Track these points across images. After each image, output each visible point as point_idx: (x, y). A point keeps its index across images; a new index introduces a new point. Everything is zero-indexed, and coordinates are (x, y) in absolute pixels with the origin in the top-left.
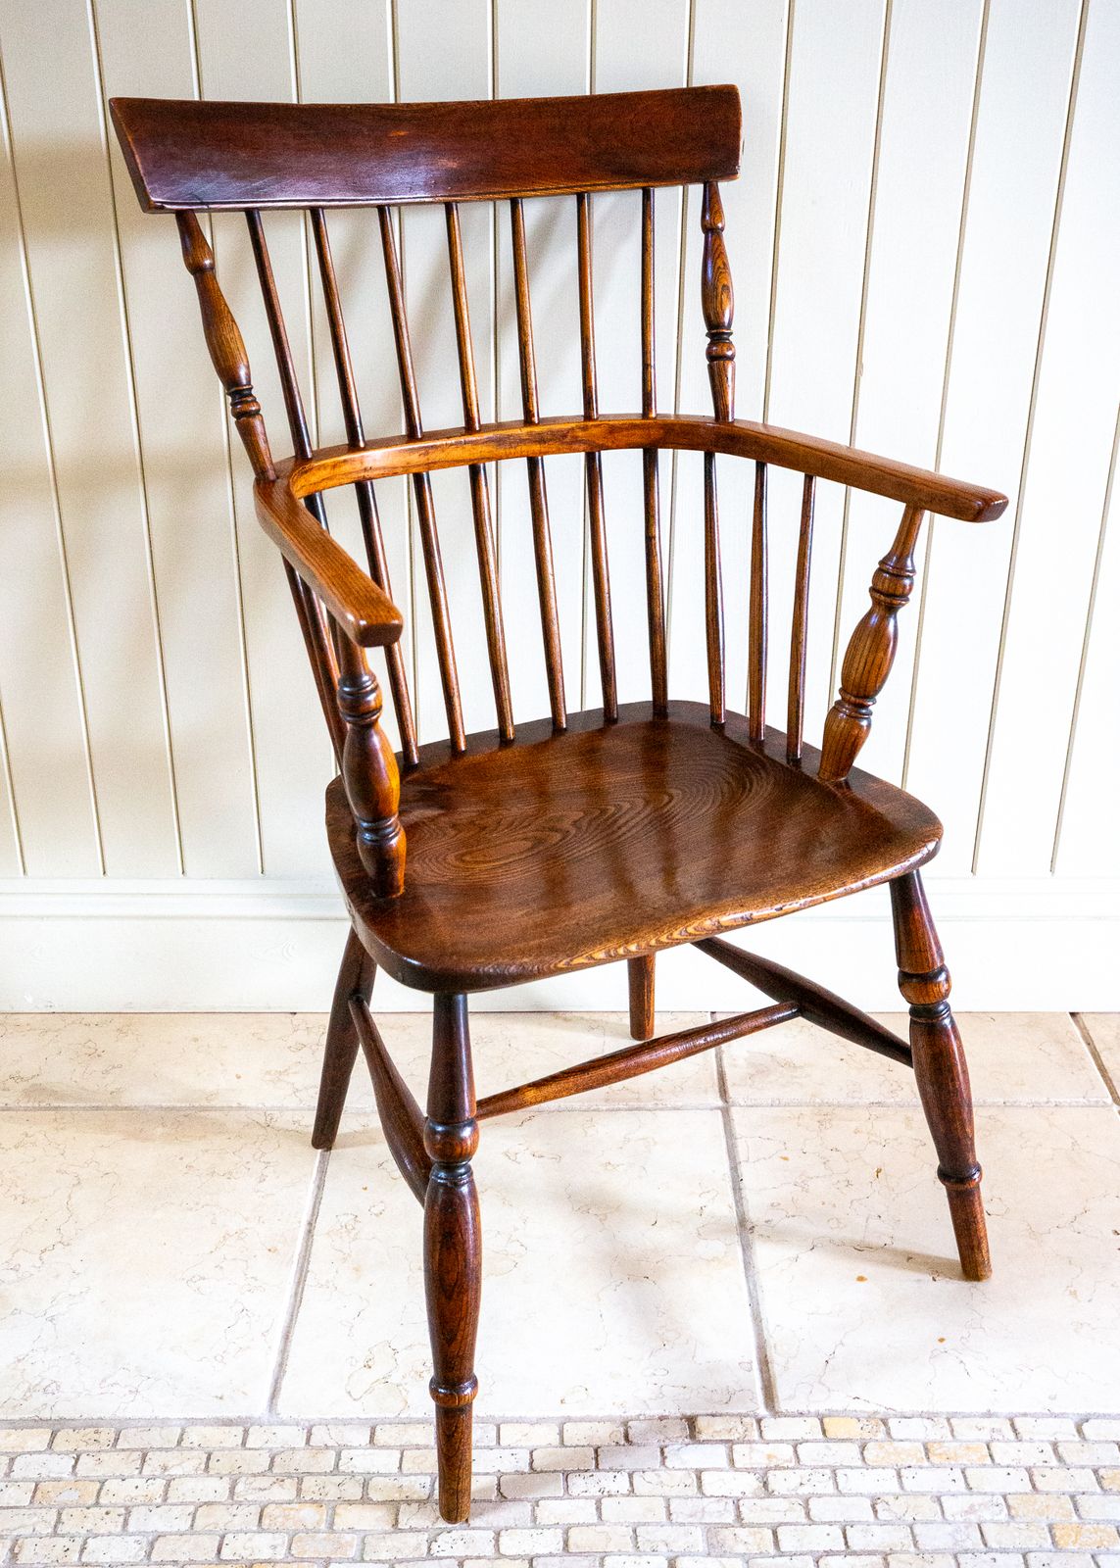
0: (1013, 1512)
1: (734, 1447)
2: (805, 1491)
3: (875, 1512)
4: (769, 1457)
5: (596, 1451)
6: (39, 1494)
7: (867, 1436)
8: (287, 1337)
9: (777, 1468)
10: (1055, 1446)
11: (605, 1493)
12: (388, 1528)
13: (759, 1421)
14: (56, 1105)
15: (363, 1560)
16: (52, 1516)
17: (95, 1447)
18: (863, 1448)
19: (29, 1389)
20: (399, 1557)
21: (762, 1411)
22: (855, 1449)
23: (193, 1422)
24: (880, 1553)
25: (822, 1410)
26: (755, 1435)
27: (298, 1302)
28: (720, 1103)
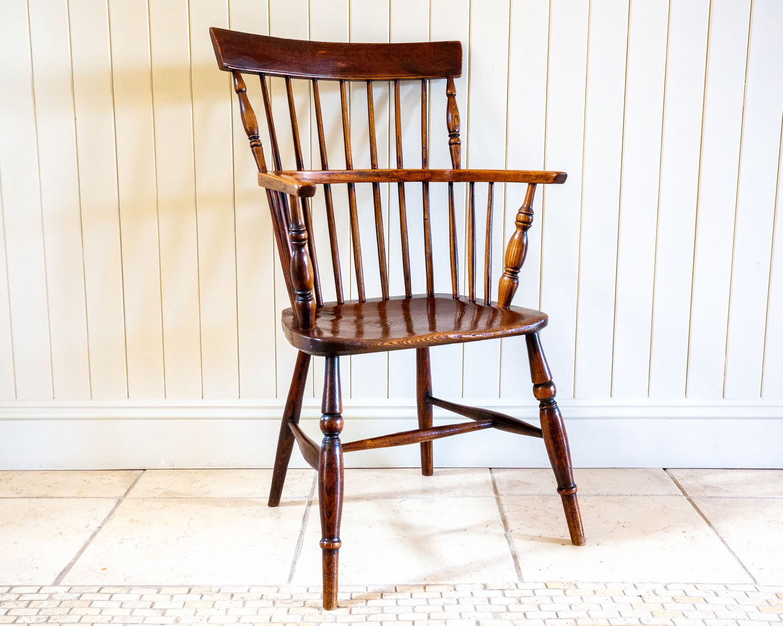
0: (634, 608)
1: (505, 591)
2: (538, 603)
3: (571, 608)
4: (522, 593)
5: (441, 593)
6: (186, 605)
7: (567, 588)
8: (294, 563)
9: (525, 596)
10: (654, 592)
11: (446, 604)
12: (347, 614)
13: (516, 585)
14: (178, 497)
15: (336, 622)
16: (194, 611)
17: (210, 592)
18: (564, 592)
19: (177, 576)
20: (352, 621)
21: (517, 582)
22: (561, 592)
23: (254, 586)
24: (573, 619)
25: (546, 581)
26: (515, 587)
27: (299, 553)
28: (495, 496)
